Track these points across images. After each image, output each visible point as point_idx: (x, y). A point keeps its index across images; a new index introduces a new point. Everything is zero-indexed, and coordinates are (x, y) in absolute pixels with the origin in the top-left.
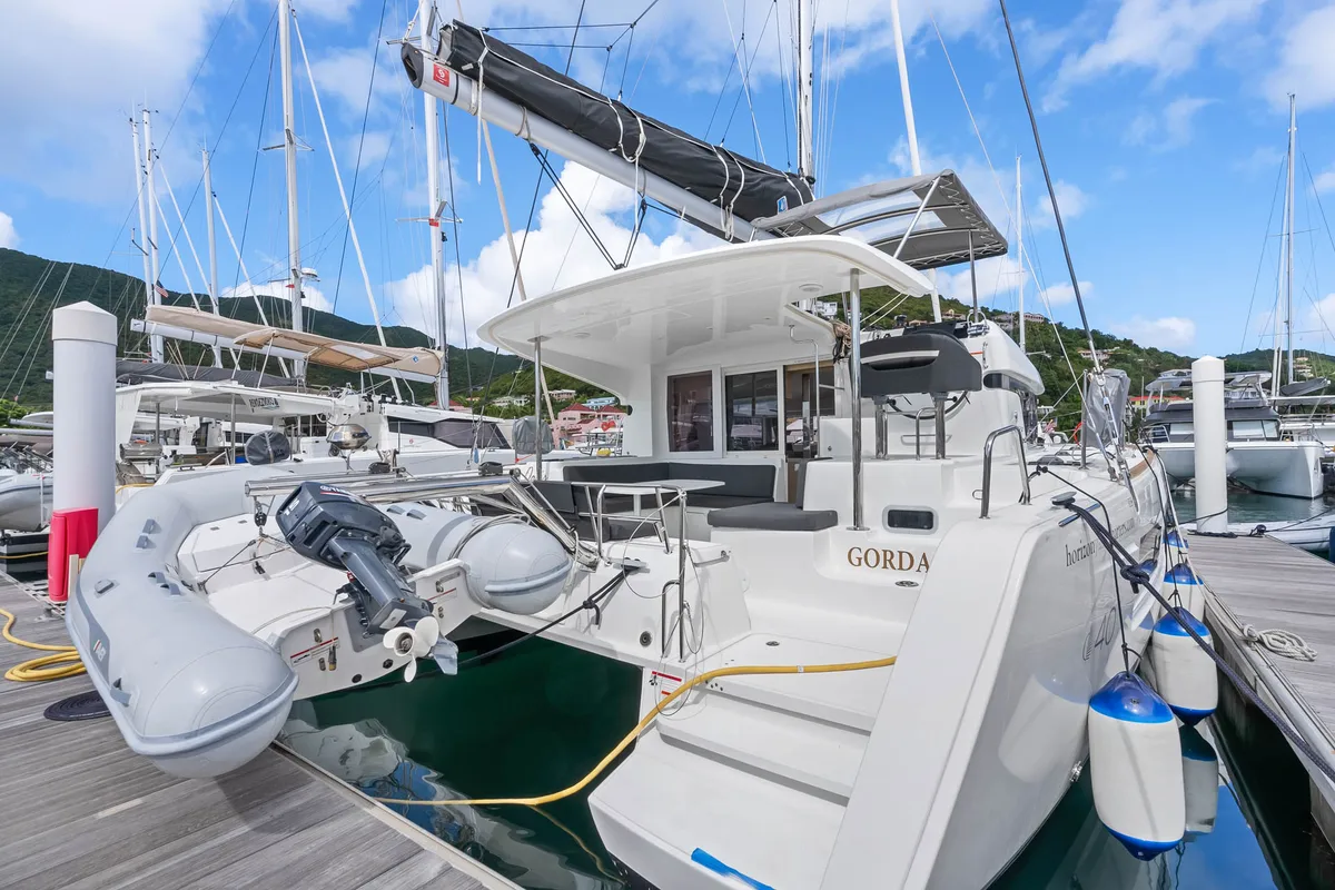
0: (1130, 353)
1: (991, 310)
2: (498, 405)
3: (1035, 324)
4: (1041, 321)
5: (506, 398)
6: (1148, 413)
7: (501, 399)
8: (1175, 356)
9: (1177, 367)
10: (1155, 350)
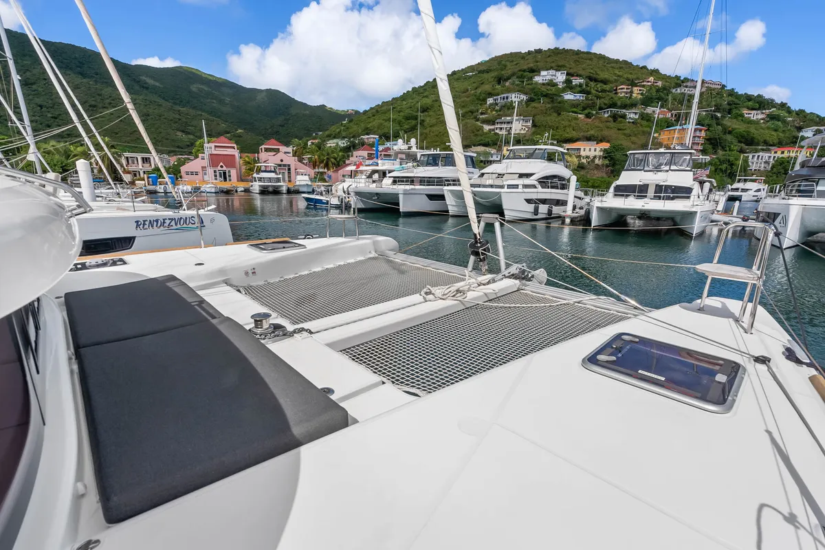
0: (783, 113)
1: (682, 79)
2: (329, 145)
3: (714, 89)
4: (719, 87)
5: (335, 141)
6: (797, 167)
7: (331, 141)
8: (818, 116)
9: (817, 124)
10: (804, 111)
